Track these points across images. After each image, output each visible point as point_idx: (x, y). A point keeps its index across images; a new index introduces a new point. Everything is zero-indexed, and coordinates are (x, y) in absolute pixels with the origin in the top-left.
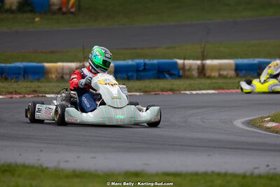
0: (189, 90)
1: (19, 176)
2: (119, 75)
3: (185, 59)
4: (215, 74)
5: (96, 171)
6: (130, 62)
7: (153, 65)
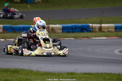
0: (94, 37)
1: (21, 74)
2: (64, 31)
3: (93, 24)
4: (106, 30)
5: (54, 72)
6: (69, 25)
7: (79, 26)
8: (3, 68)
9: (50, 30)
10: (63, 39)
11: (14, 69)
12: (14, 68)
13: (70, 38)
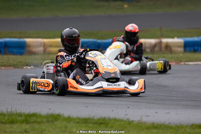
1: (112, 127)
2: (188, 49)
5: (170, 123)
6: (196, 39)
8: (80, 116)
9: (163, 49)
10: (185, 64)
11: (99, 119)
12: (99, 117)
13: (197, 61)
